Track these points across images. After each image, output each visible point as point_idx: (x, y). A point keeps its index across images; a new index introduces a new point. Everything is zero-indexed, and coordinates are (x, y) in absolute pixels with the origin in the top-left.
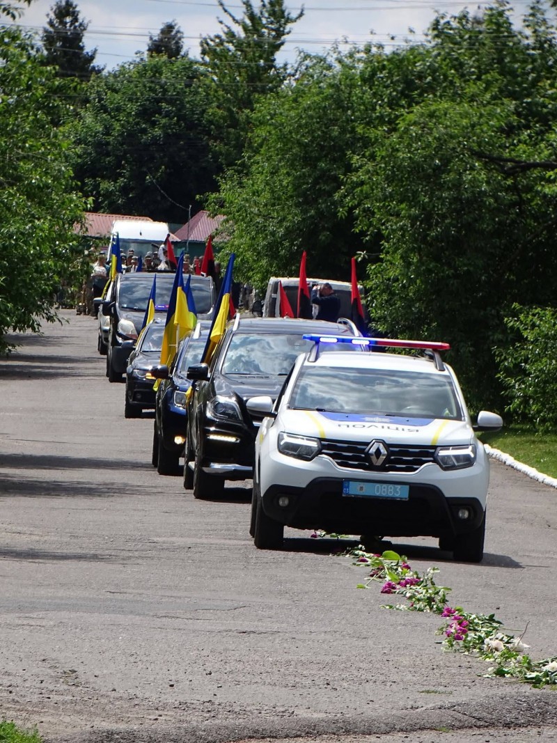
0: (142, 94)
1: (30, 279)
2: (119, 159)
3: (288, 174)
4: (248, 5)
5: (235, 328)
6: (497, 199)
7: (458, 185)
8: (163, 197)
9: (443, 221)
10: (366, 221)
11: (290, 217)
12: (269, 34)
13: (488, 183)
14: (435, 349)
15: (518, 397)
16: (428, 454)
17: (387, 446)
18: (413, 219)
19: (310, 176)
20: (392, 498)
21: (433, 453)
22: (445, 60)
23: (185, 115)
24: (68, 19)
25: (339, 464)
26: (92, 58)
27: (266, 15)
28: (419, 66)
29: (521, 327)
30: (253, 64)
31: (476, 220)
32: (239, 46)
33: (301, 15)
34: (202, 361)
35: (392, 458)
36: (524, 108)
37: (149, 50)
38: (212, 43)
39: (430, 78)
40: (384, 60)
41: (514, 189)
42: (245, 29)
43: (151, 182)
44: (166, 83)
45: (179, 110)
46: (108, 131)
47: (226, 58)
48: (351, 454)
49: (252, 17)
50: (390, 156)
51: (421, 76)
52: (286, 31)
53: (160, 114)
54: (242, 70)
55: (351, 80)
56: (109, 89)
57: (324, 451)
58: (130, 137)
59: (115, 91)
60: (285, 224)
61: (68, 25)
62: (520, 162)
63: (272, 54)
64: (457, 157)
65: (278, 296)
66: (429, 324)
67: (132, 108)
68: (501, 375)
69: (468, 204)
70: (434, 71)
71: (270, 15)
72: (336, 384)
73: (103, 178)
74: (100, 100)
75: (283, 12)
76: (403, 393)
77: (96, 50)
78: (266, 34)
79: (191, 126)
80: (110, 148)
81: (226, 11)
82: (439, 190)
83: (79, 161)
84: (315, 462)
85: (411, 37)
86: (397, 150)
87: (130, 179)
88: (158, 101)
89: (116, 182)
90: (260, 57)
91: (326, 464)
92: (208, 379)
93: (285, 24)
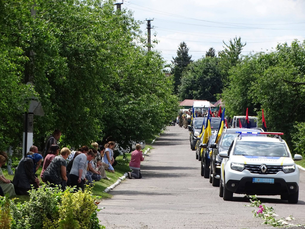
0: (204, 67)
1: (159, 119)
2: (198, 85)
3: (239, 88)
4: (231, 42)
5: (225, 132)
6: (291, 93)
7: (280, 90)
8: (210, 95)
9: (276, 100)
10: (255, 100)
11: (239, 100)
12: (237, 50)
13: (288, 89)
14: (279, 135)
15: (297, 147)
16: (280, 168)
17: (267, 166)
18: (268, 99)
19: (244, 88)
20: (269, 183)
21: (282, 168)
22: (280, 56)
23: (216, 72)
24: (184, 47)
25: (251, 172)
26: (191, 58)
27: (236, 45)
28: (273, 58)
29: (298, 128)
30: (233, 58)
31: (285, 99)
32: (229, 53)
33: (246, 44)
34: (215, 142)
35: (268, 170)
36: (302, 68)
37: (206, 55)
38: (221, 53)
39: (276, 61)
40: (264, 56)
41: (296, 90)
42: (230, 49)
43: (207, 91)
44: (210, 64)
45: (214, 71)
46: (195, 77)
47: (225, 57)
48: (255, 169)
49: (232, 45)
50: (262, 82)
51: (274, 60)
52: (241, 49)
53: (209, 72)
54: (230, 60)
55: (255, 62)
56: (195, 66)
57: (246, 168)
58: (201, 79)
59: (197, 67)
60: (238, 101)
61: (184, 49)
62: (297, 83)
63: (238, 55)
64: (280, 82)
65: (236, 121)
66: (273, 128)
67: (202, 71)
68: (292, 141)
69: (283, 95)
70: (277, 58)
71: (237, 45)
72: (245, 147)
73: (194, 90)
74: (193, 69)
75: (240, 44)
76: (267, 150)
77: (191, 56)
78: (236, 50)
79: (218, 75)
80: (196, 82)
81: (225, 44)
82: (275, 91)
83: (187, 86)
84: (243, 172)
85: (272, 50)
86: (264, 81)
87: (201, 90)
88: (208, 69)
89: (197, 91)
90: (235, 56)
91: (247, 172)
92: (217, 148)
93: (241, 47)
